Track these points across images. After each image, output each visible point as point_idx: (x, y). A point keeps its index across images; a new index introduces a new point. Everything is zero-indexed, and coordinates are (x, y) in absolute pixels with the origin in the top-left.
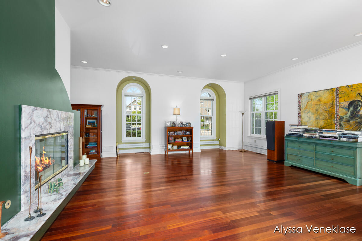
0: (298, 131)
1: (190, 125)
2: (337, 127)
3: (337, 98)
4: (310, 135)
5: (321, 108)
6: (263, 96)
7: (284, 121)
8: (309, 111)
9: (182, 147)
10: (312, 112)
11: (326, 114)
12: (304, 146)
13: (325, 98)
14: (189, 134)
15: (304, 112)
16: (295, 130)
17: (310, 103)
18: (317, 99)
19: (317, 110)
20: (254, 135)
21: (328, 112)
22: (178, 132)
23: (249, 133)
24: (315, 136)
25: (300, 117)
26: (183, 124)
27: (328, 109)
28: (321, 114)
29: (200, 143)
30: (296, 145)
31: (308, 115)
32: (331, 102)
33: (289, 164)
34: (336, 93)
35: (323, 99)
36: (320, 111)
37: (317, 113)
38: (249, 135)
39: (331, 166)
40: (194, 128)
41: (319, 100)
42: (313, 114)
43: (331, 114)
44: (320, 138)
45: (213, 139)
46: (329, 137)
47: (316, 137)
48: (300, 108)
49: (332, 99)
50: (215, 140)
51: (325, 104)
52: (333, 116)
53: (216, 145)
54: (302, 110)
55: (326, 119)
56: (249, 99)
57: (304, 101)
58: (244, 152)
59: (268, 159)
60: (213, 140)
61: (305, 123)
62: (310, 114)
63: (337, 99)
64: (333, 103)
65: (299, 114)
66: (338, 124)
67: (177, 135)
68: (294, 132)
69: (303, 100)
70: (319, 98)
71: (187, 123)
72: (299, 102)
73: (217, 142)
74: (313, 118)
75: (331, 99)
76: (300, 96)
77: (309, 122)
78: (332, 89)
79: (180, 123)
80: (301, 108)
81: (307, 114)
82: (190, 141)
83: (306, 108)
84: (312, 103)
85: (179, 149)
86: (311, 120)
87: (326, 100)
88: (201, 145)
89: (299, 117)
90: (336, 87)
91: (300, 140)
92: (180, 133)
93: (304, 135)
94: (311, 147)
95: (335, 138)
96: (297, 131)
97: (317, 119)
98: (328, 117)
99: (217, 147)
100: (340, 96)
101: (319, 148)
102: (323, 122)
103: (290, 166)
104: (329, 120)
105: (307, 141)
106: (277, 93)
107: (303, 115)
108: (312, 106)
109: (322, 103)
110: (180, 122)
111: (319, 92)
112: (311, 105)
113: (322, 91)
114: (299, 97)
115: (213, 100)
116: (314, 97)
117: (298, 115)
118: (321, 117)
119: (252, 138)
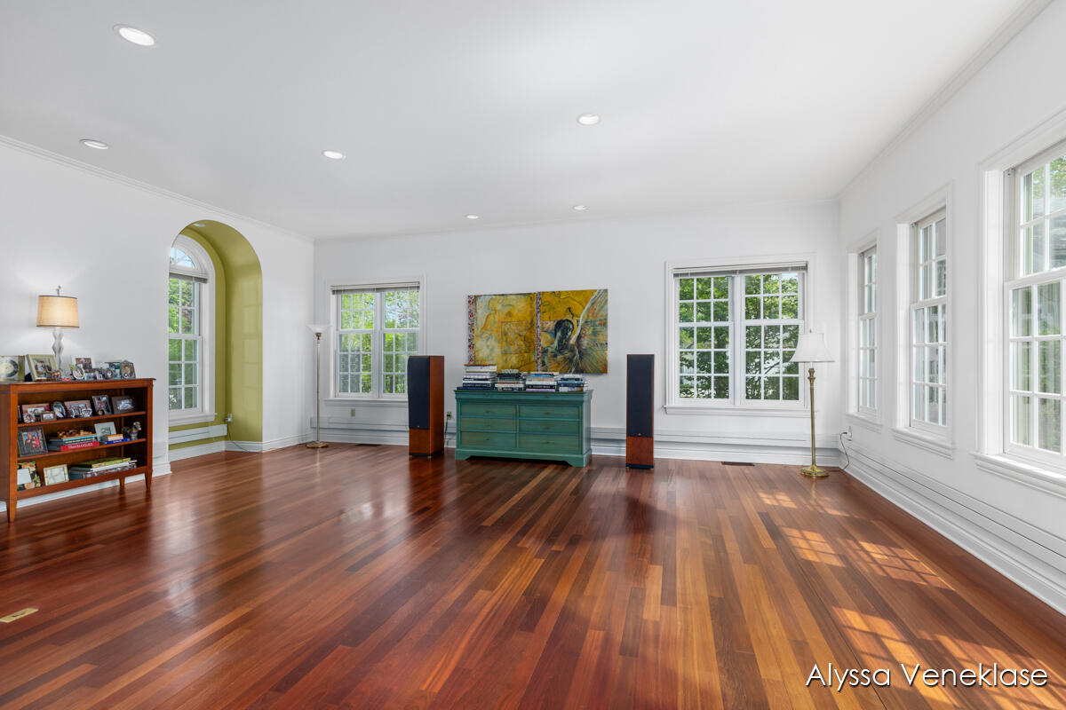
0: (484, 377)
1: (132, 372)
2: (539, 368)
3: (538, 312)
4: (509, 386)
5: (513, 329)
6: (377, 289)
7: (443, 357)
8: (490, 335)
9: (97, 468)
10: (496, 338)
11: (522, 343)
12: (498, 410)
13: (519, 311)
14: (130, 406)
15: (480, 336)
16: (476, 377)
17: (492, 317)
18: (506, 311)
19: (506, 334)
20: (351, 396)
21: (525, 339)
22: (66, 403)
23: (332, 392)
24: (517, 386)
25: (473, 348)
26: (94, 366)
27: (524, 333)
28: (512, 343)
29: (167, 438)
30: (481, 409)
31: (489, 343)
32: (529, 321)
33: (464, 454)
34: (537, 303)
35: (515, 312)
36: (511, 335)
37: (505, 338)
38: (332, 397)
39: (544, 441)
40: (154, 382)
41: (509, 314)
42: (499, 342)
43: (530, 343)
44: (528, 390)
45: (202, 420)
46: (542, 387)
47: (520, 389)
48: (471, 327)
49: (531, 313)
50: (213, 423)
51: (520, 322)
52: (532, 347)
53: (218, 439)
54: (477, 331)
55: (520, 352)
56: (331, 293)
57: (481, 313)
58: (323, 447)
59: (410, 454)
60: (205, 425)
61: (483, 360)
62: (492, 342)
63: (539, 315)
64: (532, 321)
65: (469, 340)
66: (540, 361)
67: (65, 417)
68: (475, 380)
69: (479, 311)
70: (508, 309)
71: (111, 364)
72: (471, 315)
73: (221, 430)
74: (498, 351)
75: (528, 313)
76: (473, 300)
77: (490, 358)
78: (530, 294)
79: (74, 363)
80: (475, 327)
81: (487, 340)
82: (134, 436)
83: (485, 327)
84: (497, 320)
85: (74, 481)
86: (494, 355)
87: (520, 315)
88: (172, 447)
89: (470, 346)
90: (536, 291)
91: (489, 397)
92: (82, 409)
93: (496, 386)
94: (510, 410)
95: (552, 387)
96: (480, 377)
97: (505, 353)
98: (524, 347)
99: (221, 447)
100: (542, 308)
101: (525, 410)
102: (517, 357)
103: (467, 460)
104: (526, 355)
105: (504, 397)
106: (418, 287)
107: (479, 344)
108: (496, 326)
109: (513, 320)
110: (78, 359)
111: (508, 297)
112: (495, 322)
113: (514, 297)
114: (469, 302)
115: (205, 280)
116: (499, 307)
117: (466, 344)
118: (513, 348)
119: (343, 403)
